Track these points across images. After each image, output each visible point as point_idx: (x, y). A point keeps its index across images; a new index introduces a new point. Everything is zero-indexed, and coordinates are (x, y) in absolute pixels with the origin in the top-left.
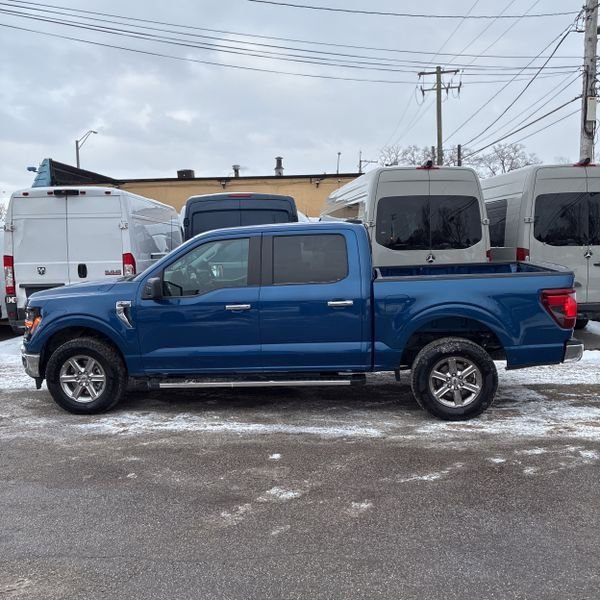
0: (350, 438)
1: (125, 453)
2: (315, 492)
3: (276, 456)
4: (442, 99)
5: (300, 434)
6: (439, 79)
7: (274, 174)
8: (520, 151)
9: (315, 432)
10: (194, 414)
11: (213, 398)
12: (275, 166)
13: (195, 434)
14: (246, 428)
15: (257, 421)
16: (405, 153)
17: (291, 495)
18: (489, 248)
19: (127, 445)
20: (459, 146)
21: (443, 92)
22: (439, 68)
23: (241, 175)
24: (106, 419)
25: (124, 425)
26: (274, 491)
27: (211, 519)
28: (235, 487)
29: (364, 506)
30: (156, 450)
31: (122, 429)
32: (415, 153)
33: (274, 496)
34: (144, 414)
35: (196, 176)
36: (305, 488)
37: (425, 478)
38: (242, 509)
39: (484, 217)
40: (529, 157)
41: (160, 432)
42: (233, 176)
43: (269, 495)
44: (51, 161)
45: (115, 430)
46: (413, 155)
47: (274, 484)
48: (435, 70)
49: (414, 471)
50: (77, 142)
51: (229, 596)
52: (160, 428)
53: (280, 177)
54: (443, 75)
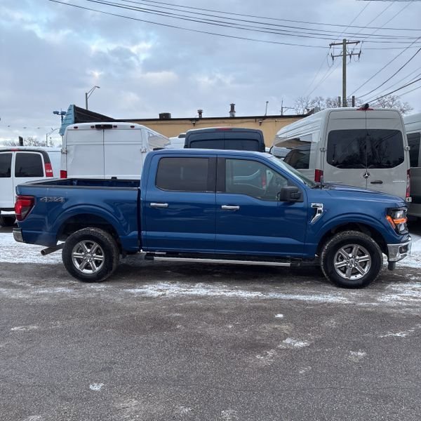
0: (329, 304)
1: (170, 311)
2: (319, 343)
3: (280, 316)
4: (347, 63)
5: (291, 300)
6: (345, 48)
7: (229, 116)
8: (397, 101)
9: (301, 299)
10: (208, 283)
11: (217, 273)
12: (230, 110)
13: (215, 298)
14: (250, 295)
15: (255, 290)
16: (313, 102)
17: (301, 344)
18: (409, 168)
19: (169, 305)
20: (353, 97)
21: (348, 57)
22: (345, 40)
23: (203, 116)
24: (146, 286)
25: (161, 290)
26: (288, 341)
27: (250, 360)
28: (258, 338)
29: (360, 354)
30: (191, 308)
31: (161, 293)
32: (321, 102)
33: (290, 345)
34: (172, 283)
35: (172, 117)
36: (310, 340)
37: (398, 335)
38: (270, 353)
39: (406, 145)
40: (403, 105)
41: (189, 296)
42: (198, 117)
43: (286, 344)
44: (74, 106)
45: (156, 294)
46: (319, 103)
47: (286, 336)
48: (342, 42)
49: (387, 329)
50: (86, 94)
51: (287, 418)
52: (188, 293)
53: (233, 118)
54: (347, 45)
